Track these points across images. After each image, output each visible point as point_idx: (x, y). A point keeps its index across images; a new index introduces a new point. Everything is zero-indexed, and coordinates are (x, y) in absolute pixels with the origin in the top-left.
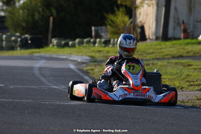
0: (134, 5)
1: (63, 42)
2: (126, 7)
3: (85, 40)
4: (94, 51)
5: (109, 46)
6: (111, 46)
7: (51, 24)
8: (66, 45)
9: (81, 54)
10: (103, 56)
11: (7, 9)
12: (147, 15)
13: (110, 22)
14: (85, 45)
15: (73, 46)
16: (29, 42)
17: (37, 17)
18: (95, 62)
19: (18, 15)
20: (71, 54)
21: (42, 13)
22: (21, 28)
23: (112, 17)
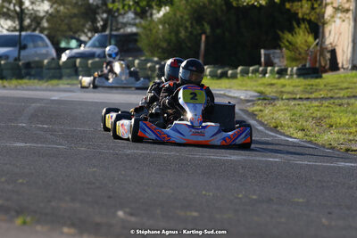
0: (322, 20)
1: (219, 71)
2: (310, 22)
3: (251, 68)
4: (264, 84)
5: (284, 77)
6: (287, 77)
7: (203, 45)
8: (224, 75)
10: (276, 92)
11: (140, 23)
12: (340, 34)
13: (287, 44)
14: (250, 75)
15: (234, 76)
17: (183, 34)
18: (265, 99)
19: (157, 32)
20: (230, 88)
21: (190, 29)
22: (160, 50)
23: (290, 36)
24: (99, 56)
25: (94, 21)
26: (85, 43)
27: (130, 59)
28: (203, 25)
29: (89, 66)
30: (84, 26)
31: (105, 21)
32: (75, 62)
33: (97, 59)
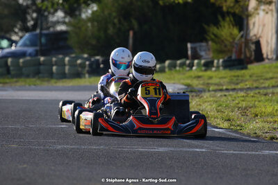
0: (246, 13)
2: (234, 15)
3: (179, 62)
4: (191, 77)
5: (211, 70)
6: (214, 69)
7: (131, 42)
9: (173, 81)
10: (203, 84)
11: (70, 22)
12: (264, 25)
13: (213, 37)
14: (178, 68)
15: (162, 70)
16: (102, 66)
17: (111, 31)
18: (192, 91)
19: (86, 30)
21: (118, 26)
22: (90, 47)
23: (215, 29)
24: (30, 55)
25: (24, 21)
26: (16, 42)
27: (61, 56)
28: (131, 22)
29: (21, 64)
31: (36, 20)
32: (6, 62)
33: (28, 58)
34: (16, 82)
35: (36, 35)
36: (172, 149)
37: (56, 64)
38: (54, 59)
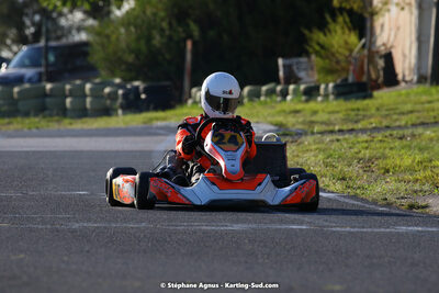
0: (370, 10)
2: (351, 12)
3: (264, 88)
4: (284, 111)
5: (316, 100)
6: (320, 99)
7: (189, 57)
10: (303, 123)
12: (398, 28)
13: (317, 48)
14: (262, 98)
16: (143, 96)
17: (157, 40)
18: (287, 135)
19: (118, 39)
21: (167, 32)
22: (123, 67)
23: (321, 35)
24: (30, 80)
25: (21, 27)
26: (8, 61)
27: (78, 82)
28: (188, 26)
29: (15, 96)
30: (5, 35)
31: (38, 26)
33: (27, 86)
34: (9, 123)
35: (39, 49)
36: (254, 226)
37: (71, 95)
38: (68, 87)
